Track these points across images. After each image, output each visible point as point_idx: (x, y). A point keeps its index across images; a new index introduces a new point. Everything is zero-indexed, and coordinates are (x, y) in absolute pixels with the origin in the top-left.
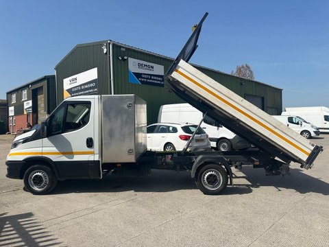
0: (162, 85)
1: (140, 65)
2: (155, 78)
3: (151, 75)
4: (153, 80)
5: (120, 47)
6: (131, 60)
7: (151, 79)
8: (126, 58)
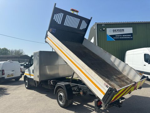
0: (132, 39)
1: (114, 31)
2: (126, 36)
3: (122, 35)
4: (124, 37)
5: (102, 24)
6: (108, 30)
7: (122, 37)
8: (104, 29)
